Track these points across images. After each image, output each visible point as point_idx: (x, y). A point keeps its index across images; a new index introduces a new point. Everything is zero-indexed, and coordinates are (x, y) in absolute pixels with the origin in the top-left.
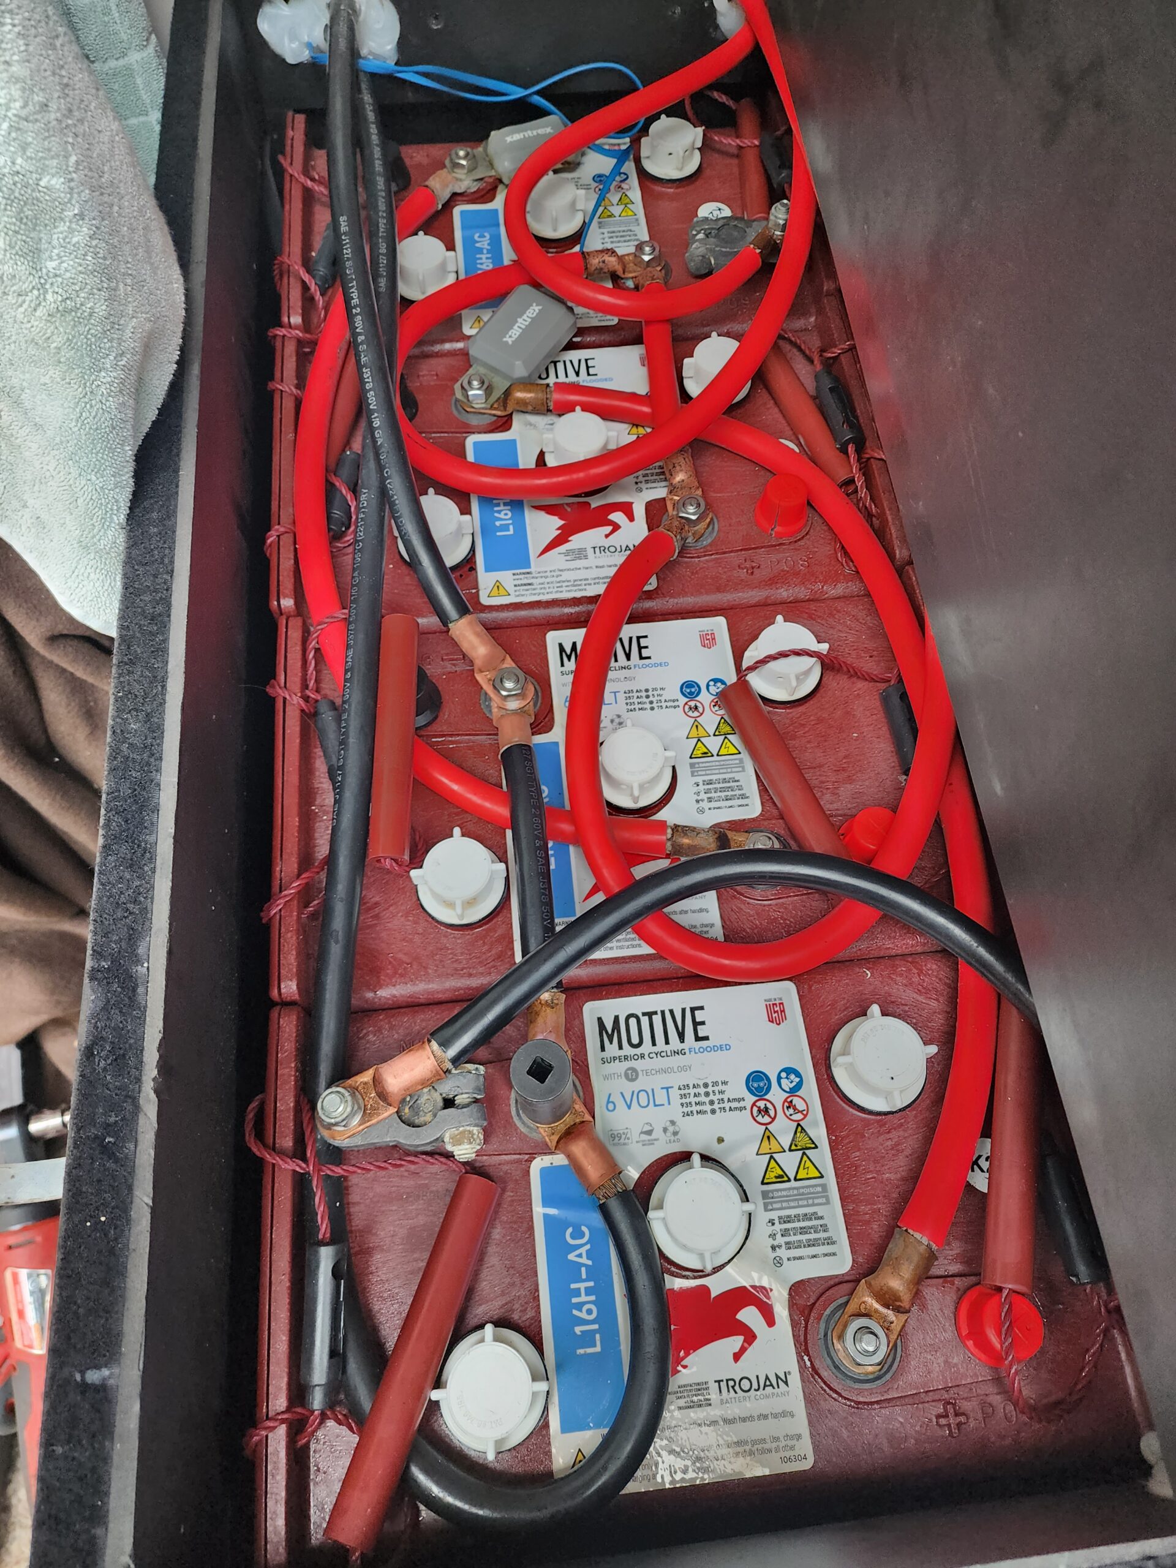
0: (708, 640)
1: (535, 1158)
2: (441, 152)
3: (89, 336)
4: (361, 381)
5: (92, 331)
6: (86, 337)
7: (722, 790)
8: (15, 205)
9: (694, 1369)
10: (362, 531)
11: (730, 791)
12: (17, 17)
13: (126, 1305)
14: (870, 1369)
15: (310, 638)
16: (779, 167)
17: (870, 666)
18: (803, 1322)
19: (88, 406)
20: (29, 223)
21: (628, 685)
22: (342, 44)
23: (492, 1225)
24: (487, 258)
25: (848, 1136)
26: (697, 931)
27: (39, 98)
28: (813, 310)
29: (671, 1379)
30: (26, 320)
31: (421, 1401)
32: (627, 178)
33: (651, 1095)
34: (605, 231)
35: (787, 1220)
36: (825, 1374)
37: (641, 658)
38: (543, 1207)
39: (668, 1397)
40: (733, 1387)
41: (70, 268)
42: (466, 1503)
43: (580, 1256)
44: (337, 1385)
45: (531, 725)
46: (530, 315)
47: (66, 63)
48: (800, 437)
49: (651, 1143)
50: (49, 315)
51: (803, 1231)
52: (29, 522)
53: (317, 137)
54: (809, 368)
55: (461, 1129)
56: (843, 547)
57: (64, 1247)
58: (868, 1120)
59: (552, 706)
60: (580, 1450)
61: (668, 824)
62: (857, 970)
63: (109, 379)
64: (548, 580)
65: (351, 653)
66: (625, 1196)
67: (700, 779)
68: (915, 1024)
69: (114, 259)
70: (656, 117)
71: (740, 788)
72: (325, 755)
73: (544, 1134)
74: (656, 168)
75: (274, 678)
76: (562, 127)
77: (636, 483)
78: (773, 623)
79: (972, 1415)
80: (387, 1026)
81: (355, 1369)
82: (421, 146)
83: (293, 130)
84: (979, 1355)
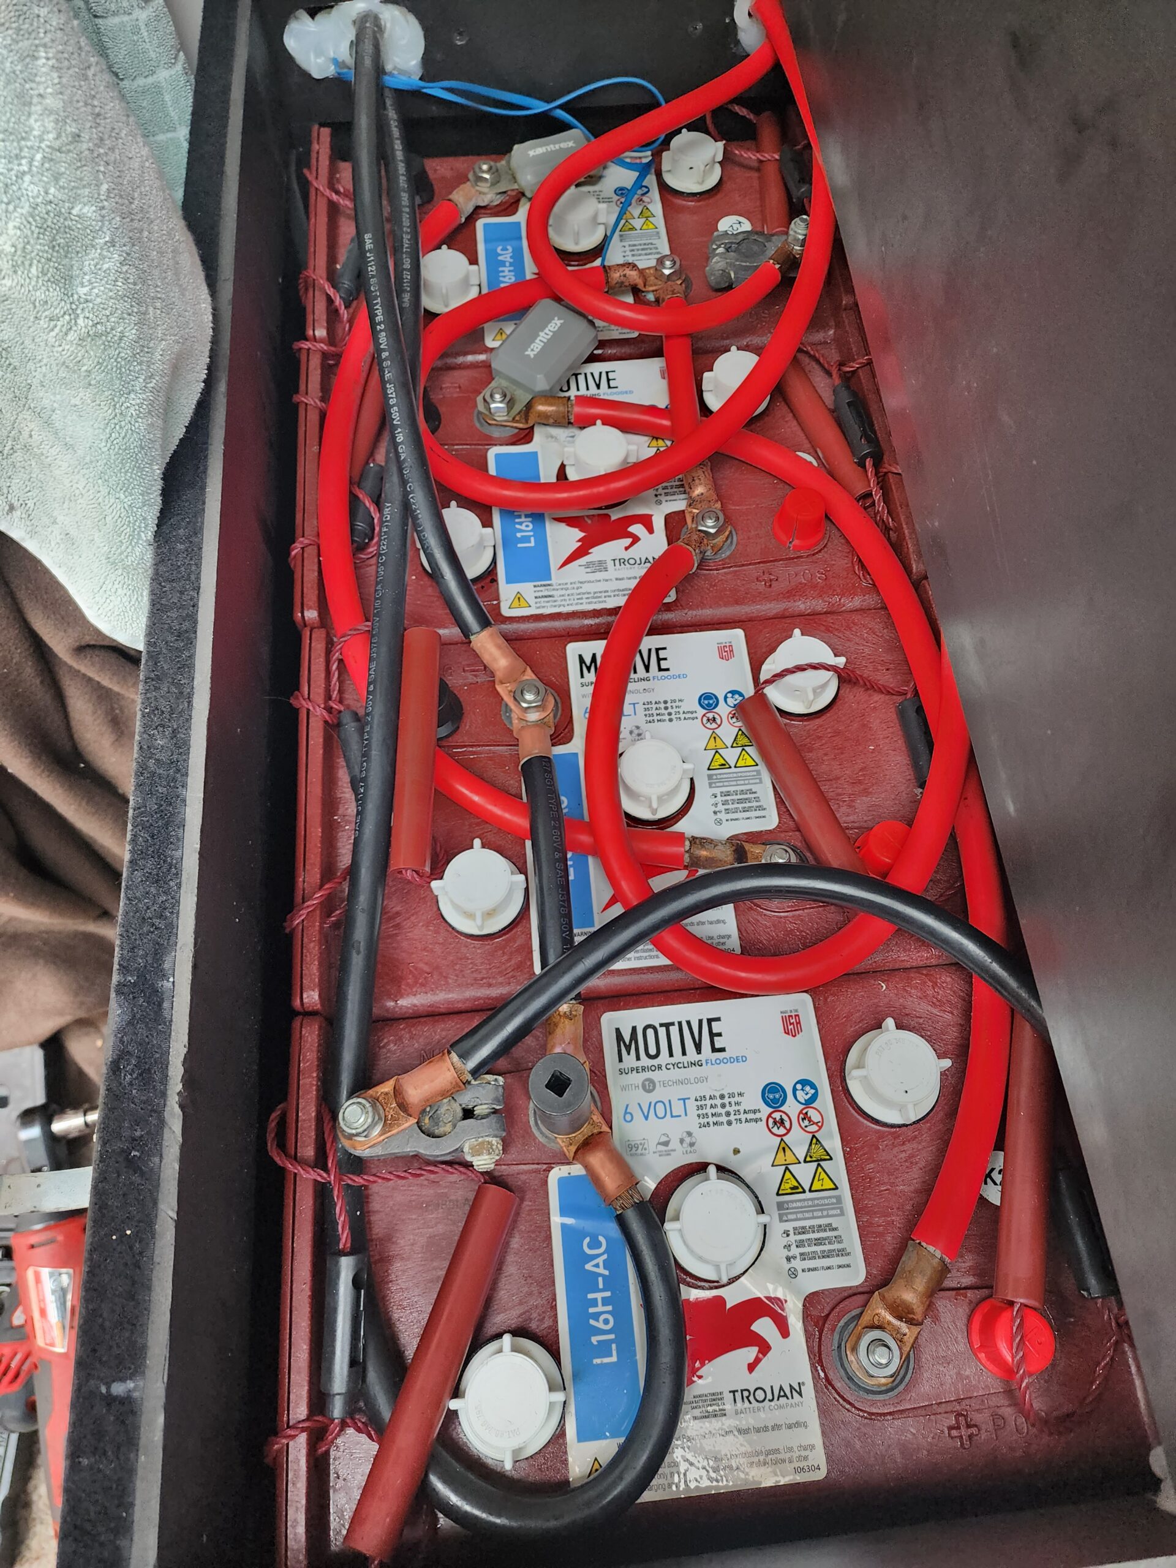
0: (726, 652)
1: (553, 1168)
2: (465, 165)
3: (119, 360)
4: (385, 397)
5: (123, 355)
6: (116, 361)
7: (740, 801)
8: (47, 233)
9: (710, 1380)
10: (385, 544)
11: (747, 802)
12: (51, 50)
13: (151, 1318)
14: (883, 1381)
15: (334, 651)
16: (799, 182)
17: (886, 678)
18: (817, 1333)
19: (117, 427)
20: (61, 251)
21: (647, 697)
22: (368, 62)
23: (510, 1235)
24: (509, 271)
25: (862, 1147)
26: (715, 942)
27: (71, 129)
28: (832, 323)
29: (686, 1389)
30: (57, 343)
31: (440, 1410)
32: (649, 191)
33: (668, 1106)
34: (626, 244)
35: (803, 1231)
36: (838, 1385)
37: (660, 669)
38: (561, 1216)
39: (684, 1406)
40: (748, 1397)
41: (101, 293)
42: (484, 1511)
43: (597, 1266)
44: (357, 1394)
45: (551, 736)
46: (552, 329)
47: (97, 93)
48: (818, 450)
49: (668, 1154)
50: (80, 339)
51: (819, 1242)
52: (58, 537)
53: (342, 151)
54: (828, 381)
55: (480, 1140)
56: (860, 560)
57: (91, 1259)
58: (884, 1132)
59: (571, 717)
60: (596, 1459)
61: (686, 836)
62: (873, 982)
63: (138, 401)
64: (569, 592)
65: (373, 666)
66: (642, 1207)
67: (717, 791)
68: (929, 1036)
69: (144, 283)
70: (679, 132)
71: (757, 799)
72: (348, 766)
73: (563, 1144)
74: (677, 181)
75: (298, 689)
76: (586, 143)
77: (656, 496)
78: (790, 637)
79: (984, 1427)
80: (407, 1036)
81: (373, 1376)
82: (445, 159)
83: (318, 143)
84: (990, 1368)
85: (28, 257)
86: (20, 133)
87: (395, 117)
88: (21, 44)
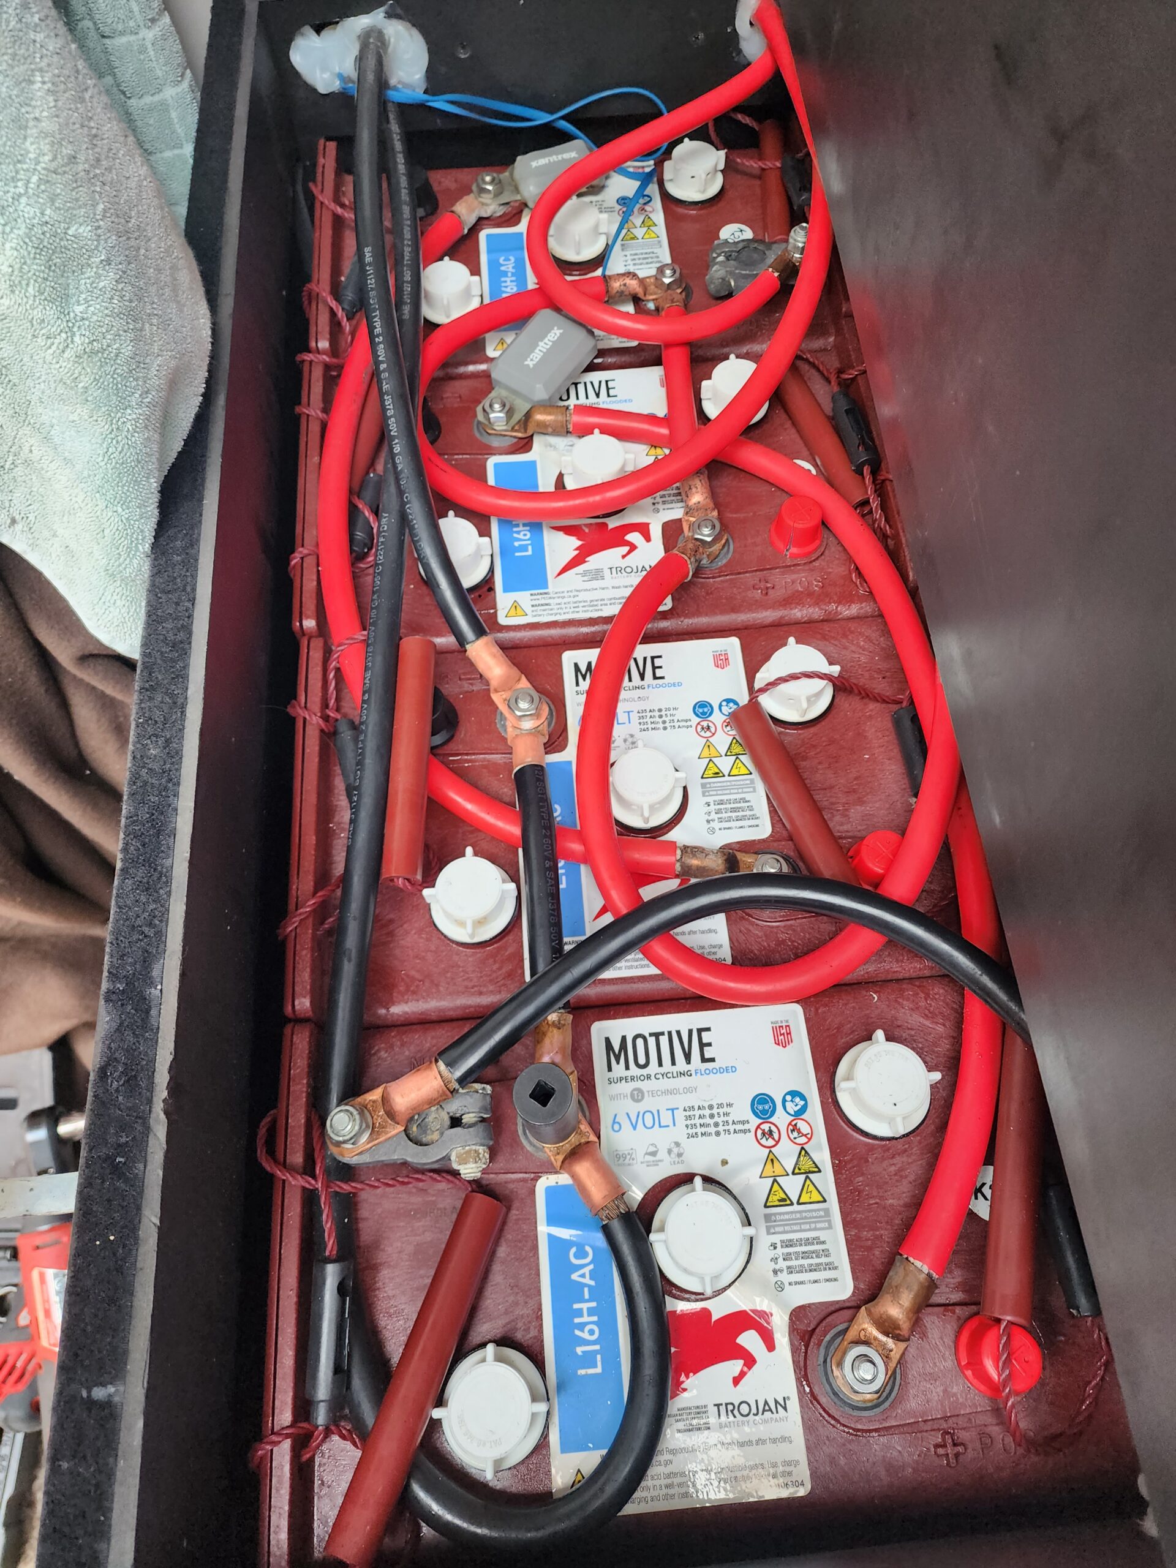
0: (722, 661)
1: (540, 1177)
2: (469, 177)
3: (116, 376)
4: (384, 409)
5: (119, 371)
6: (112, 377)
7: (733, 810)
8: (44, 253)
9: (695, 1391)
10: (382, 555)
11: (740, 811)
12: (46, 75)
13: (133, 1322)
14: (869, 1397)
15: (331, 659)
16: (800, 190)
17: (881, 686)
18: (803, 1348)
19: (114, 441)
20: (58, 270)
21: (641, 705)
22: (370, 77)
23: (497, 1243)
24: (511, 281)
25: (852, 1160)
26: (705, 951)
27: (67, 151)
28: (832, 330)
29: (670, 1402)
30: (54, 361)
31: (424, 1417)
32: (651, 200)
33: (657, 1116)
34: (628, 253)
35: (789, 1244)
36: (823, 1400)
37: (655, 678)
38: (548, 1225)
39: (667, 1420)
40: (732, 1411)
41: (97, 311)
42: (465, 1520)
43: (583, 1276)
44: (341, 1401)
45: (545, 744)
46: (551, 339)
47: (94, 114)
48: (817, 458)
49: (656, 1164)
50: (76, 356)
51: (806, 1255)
52: (59, 550)
53: (346, 165)
54: (827, 388)
55: (467, 1148)
56: (857, 568)
57: (74, 1265)
58: (873, 1145)
59: (565, 725)
60: (579, 1471)
61: (678, 845)
62: (865, 993)
63: (134, 416)
64: (566, 600)
65: (368, 675)
66: (627, 1218)
67: (710, 799)
68: (919, 1049)
69: (140, 300)
70: (681, 140)
71: (751, 808)
72: (343, 774)
73: (550, 1154)
74: (676, 191)
75: (295, 698)
76: (588, 153)
77: (654, 504)
78: (785, 645)
79: (970, 1446)
80: (399, 1043)
81: (359, 1385)
82: (449, 171)
83: (324, 157)
84: (977, 1386)
85: (25, 277)
86: (16, 156)
87: (398, 131)
88: (16, 70)
